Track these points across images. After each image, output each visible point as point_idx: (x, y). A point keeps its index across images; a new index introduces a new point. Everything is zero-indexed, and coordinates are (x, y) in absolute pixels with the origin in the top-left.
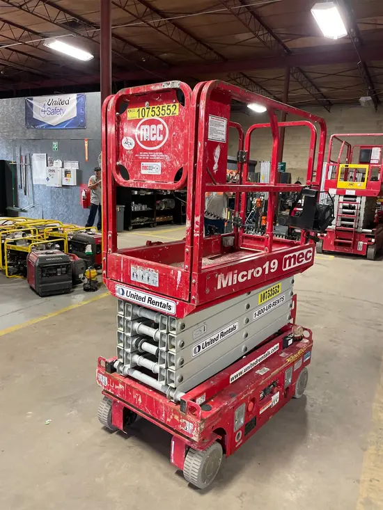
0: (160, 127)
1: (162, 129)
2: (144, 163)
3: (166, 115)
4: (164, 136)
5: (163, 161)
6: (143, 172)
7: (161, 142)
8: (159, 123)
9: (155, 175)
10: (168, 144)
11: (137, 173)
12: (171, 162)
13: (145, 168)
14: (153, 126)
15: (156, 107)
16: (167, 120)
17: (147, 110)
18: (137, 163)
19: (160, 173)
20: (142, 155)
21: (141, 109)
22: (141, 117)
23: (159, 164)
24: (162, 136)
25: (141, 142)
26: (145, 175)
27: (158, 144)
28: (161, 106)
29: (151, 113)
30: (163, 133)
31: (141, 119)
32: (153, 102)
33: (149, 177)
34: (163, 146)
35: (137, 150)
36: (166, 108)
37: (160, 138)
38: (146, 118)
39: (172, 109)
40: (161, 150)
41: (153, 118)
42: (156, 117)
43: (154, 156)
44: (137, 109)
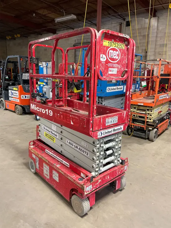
0: (117, 52)
1: (118, 54)
2: (110, 69)
3: (120, 48)
4: (119, 57)
5: (118, 68)
6: (110, 73)
7: (117, 59)
8: (117, 51)
9: (114, 74)
10: (120, 61)
11: (106, 73)
12: (120, 68)
13: (111, 71)
14: (115, 52)
15: (116, 43)
16: (120, 50)
17: (113, 43)
18: (107, 68)
19: (116, 73)
20: (109, 65)
21: (110, 42)
22: (110, 46)
23: (116, 69)
24: (118, 57)
25: (109, 58)
26: (110, 74)
27: (116, 60)
28: (118, 43)
29: (114, 45)
30: (118, 55)
31: (110, 47)
32: (115, 41)
33: (112, 75)
34: (118, 61)
35: (107, 62)
36: (120, 45)
37: (117, 58)
38: (112, 47)
39: (122, 46)
40: (117, 63)
41: (115, 48)
42: (116, 48)
43: (115, 65)
44: (108, 41)
